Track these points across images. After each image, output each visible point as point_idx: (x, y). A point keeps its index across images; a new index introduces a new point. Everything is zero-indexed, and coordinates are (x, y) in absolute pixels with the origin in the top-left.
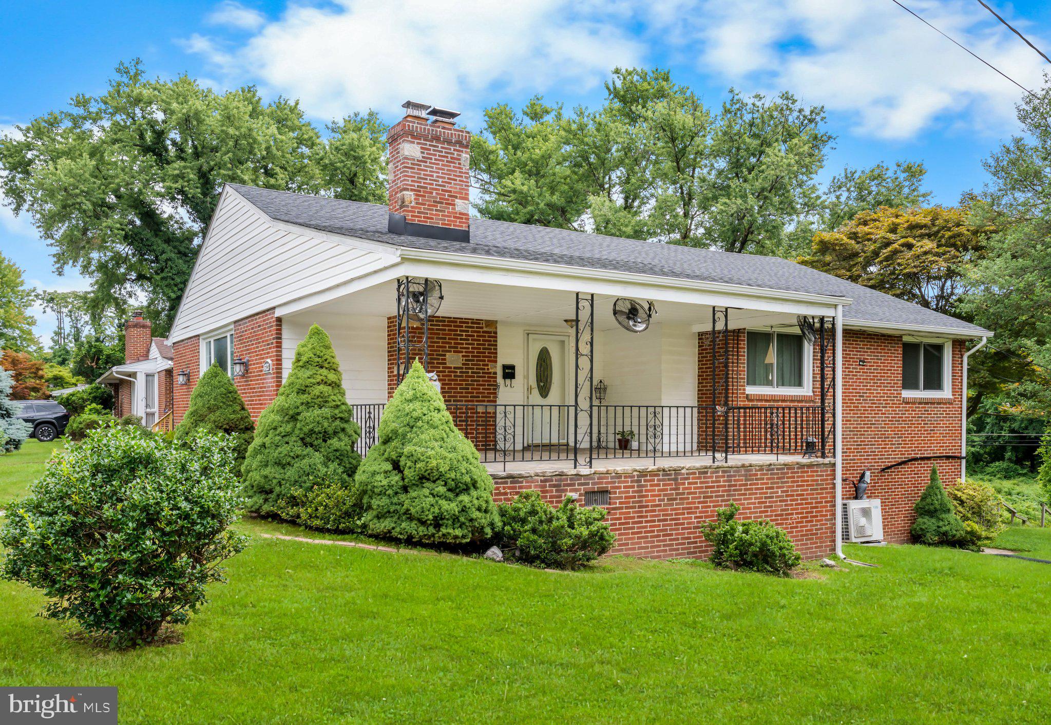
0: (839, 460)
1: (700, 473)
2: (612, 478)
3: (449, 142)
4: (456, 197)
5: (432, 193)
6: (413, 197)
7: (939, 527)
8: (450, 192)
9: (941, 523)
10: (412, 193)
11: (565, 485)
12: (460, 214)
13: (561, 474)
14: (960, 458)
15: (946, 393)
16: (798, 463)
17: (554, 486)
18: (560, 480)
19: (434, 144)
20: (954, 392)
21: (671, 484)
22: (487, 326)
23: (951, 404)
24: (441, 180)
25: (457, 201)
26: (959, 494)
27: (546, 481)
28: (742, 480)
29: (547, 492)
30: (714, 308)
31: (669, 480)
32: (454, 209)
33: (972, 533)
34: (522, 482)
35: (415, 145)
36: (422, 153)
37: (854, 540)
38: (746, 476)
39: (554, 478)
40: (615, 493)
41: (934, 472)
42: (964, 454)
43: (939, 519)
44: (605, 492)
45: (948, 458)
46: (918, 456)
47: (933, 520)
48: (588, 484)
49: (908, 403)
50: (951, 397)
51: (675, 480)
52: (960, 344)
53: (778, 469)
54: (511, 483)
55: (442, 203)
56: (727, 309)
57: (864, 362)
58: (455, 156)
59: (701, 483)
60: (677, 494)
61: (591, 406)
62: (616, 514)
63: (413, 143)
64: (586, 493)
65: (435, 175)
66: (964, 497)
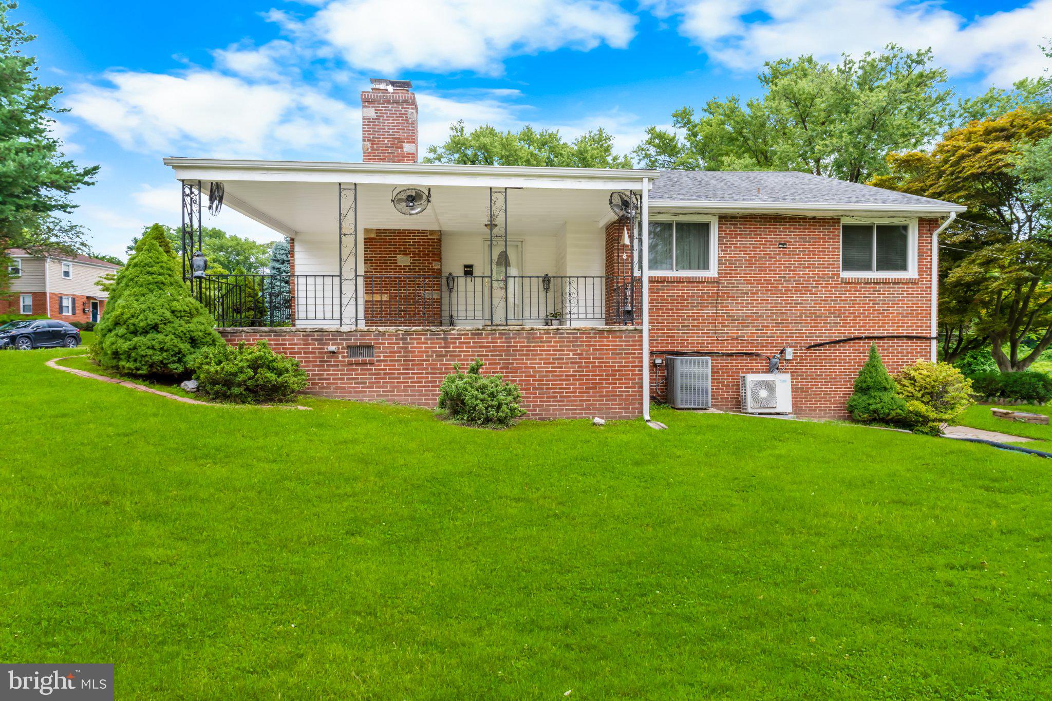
0: (646, 327)
1: (472, 334)
2: (375, 335)
3: (398, 103)
4: (404, 142)
5: (384, 141)
6: (369, 146)
7: (869, 404)
8: (399, 138)
9: (871, 401)
10: (368, 143)
11: (327, 340)
12: (407, 154)
13: (321, 331)
14: (930, 339)
15: (912, 272)
16: (593, 329)
17: (316, 340)
18: (322, 336)
19: (386, 105)
20: (920, 271)
21: (441, 343)
22: (431, 235)
23: (915, 283)
24: (391, 131)
25: (405, 145)
26: (913, 373)
27: (308, 336)
28: (524, 342)
29: (309, 344)
30: (491, 189)
31: (437, 339)
32: (402, 151)
33: (917, 414)
34: (285, 336)
35: (371, 109)
36: (376, 113)
37: (750, 410)
38: (528, 338)
39: (316, 334)
40: (379, 348)
41: (873, 350)
42: (934, 334)
43: (871, 397)
44: (370, 347)
45: (910, 338)
46: (863, 335)
47: (865, 398)
48: (351, 340)
49: (849, 283)
50: (917, 277)
51: (445, 339)
52: (928, 223)
53: (568, 333)
54: (274, 336)
55: (392, 147)
56: (506, 189)
57: (783, 245)
58: (403, 112)
59: (474, 343)
60: (446, 352)
61: (356, 276)
62: (380, 365)
63: (369, 107)
64: (349, 347)
65: (386, 128)
66: (918, 377)
